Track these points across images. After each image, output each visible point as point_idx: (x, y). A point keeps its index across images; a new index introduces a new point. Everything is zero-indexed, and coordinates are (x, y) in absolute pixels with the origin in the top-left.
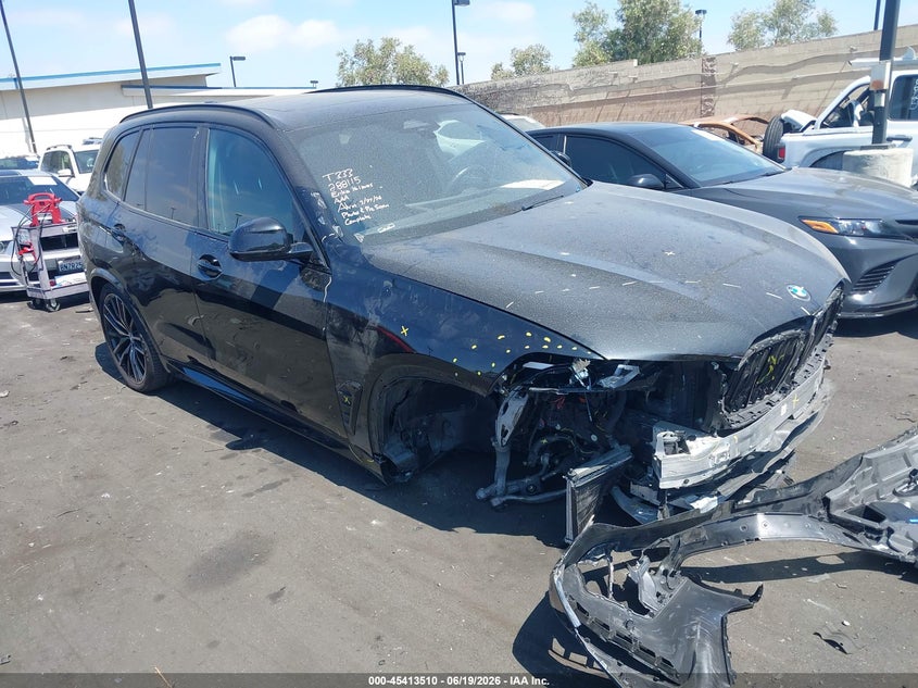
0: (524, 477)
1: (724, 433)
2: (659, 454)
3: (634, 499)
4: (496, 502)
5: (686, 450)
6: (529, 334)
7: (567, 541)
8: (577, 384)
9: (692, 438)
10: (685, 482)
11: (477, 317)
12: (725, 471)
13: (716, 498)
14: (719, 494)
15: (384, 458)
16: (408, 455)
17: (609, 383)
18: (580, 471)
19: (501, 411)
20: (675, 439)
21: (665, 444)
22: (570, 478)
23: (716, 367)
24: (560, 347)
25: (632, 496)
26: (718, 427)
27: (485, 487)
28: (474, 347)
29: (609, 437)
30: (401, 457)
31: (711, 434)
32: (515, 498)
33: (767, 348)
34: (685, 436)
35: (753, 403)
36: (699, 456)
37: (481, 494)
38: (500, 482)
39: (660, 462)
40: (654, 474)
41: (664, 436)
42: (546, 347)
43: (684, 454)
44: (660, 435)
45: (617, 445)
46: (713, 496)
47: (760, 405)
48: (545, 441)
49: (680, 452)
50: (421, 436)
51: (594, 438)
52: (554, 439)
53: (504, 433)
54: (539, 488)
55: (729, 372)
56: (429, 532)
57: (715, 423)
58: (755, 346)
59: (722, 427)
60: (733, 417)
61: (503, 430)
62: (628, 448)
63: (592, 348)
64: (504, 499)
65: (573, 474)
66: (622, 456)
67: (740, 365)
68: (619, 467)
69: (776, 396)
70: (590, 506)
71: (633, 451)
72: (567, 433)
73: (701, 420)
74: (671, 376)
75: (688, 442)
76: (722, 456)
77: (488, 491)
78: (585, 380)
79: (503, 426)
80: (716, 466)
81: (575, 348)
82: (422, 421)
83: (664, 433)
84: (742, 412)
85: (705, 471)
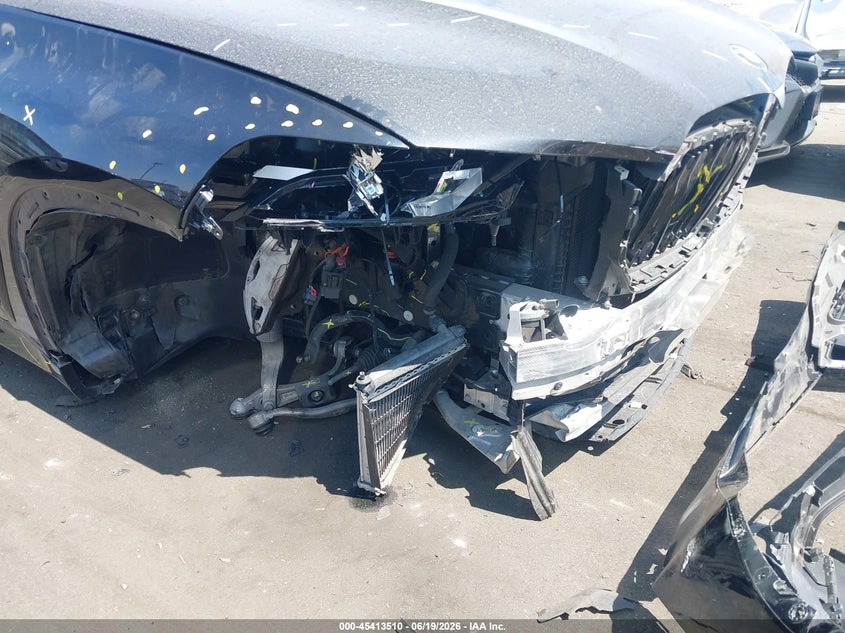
0: (307, 379)
1: (621, 302)
2: (514, 341)
3: (469, 411)
4: (258, 420)
5: (558, 331)
6: (256, 101)
7: (361, 486)
8: (363, 211)
9: (570, 311)
10: (555, 388)
11: (158, 75)
12: (621, 365)
13: (599, 407)
14: (605, 399)
15: (68, 358)
16: (109, 352)
17: (423, 208)
18: (378, 377)
19: (250, 274)
20: (541, 314)
21: (524, 323)
22: (361, 388)
23: (624, 175)
24: (318, 123)
25: (465, 405)
26: (611, 293)
27: (245, 395)
28: (147, 134)
29: (431, 314)
30: (95, 355)
31: (601, 304)
32: (289, 412)
33: (707, 146)
34: (557, 309)
35: (662, 251)
36: (581, 344)
37: (239, 407)
38: (268, 387)
39: (515, 355)
40: (501, 370)
41: (521, 310)
42: (288, 124)
43: (556, 340)
44: (515, 308)
45: (442, 327)
46: (594, 405)
47: (670, 256)
48: (330, 324)
49: (549, 336)
50: (138, 322)
51: (408, 316)
52: (346, 319)
53: (257, 313)
54: (328, 395)
55: (646, 184)
56: (141, 477)
57: (609, 286)
58: (692, 138)
59: (617, 291)
60: (635, 273)
61: (253, 307)
62: (460, 331)
63: (386, 123)
64: (270, 416)
65: (364, 382)
66: (449, 345)
67: (668, 171)
68: (445, 364)
69: (692, 240)
70: (400, 428)
71: (469, 335)
72: (367, 310)
73: (583, 280)
74: (534, 206)
75: (563, 319)
76: (618, 340)
77: (249, 401)
78: (377, 203)
79: (254, 301)
80: (607, 358)
81: (349, 125)
82: (137, 296)
83: (522, 304)
84: (646, 266)
85: (589, 368)
